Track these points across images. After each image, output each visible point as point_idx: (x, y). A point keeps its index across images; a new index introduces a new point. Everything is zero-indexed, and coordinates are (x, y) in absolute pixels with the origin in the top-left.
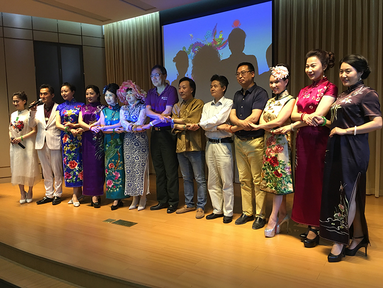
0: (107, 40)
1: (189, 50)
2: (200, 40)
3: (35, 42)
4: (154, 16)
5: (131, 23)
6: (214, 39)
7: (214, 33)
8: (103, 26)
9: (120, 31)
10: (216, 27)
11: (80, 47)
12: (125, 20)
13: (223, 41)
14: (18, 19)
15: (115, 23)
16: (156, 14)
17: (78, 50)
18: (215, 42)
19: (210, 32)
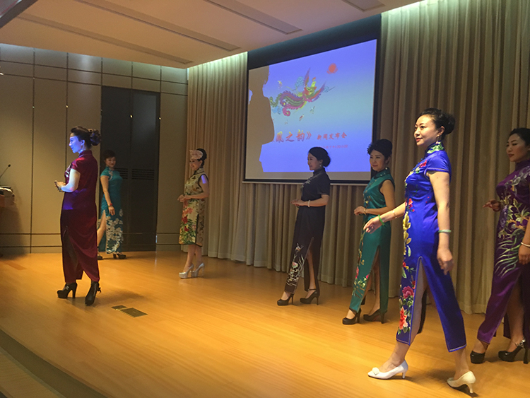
0: (190, 86)
1: (277, 100)
2: (290, 89)
3: (103, 87)
4: (239, 58)
5: (217, 66)
6: (305, 88)
7: (306, 81)
8: (188, 69)
9: (205, 75)
10: (308, 72)
11: (158, 95)
12: (208, 63)
14: (86, 61)
15: (200, 66)
16: (244, 55)
17: (154, 97)
18: (306, 92)
19: (301, 79)
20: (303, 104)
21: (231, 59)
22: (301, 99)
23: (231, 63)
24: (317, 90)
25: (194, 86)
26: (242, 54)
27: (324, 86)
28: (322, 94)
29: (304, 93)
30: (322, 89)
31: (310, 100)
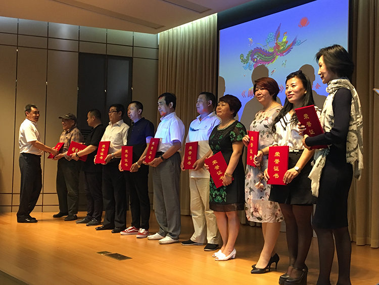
0: (161, 50)
1: (247, 57)
2: (260, 45)
3: (80, 54)
4: (209, 20)
5: (187, 29)
6: (276, 43)
7: (277, 35)
8: (159, 34)
9: (175, 39)
10: (279, 27)
12: (178, 27)
13: (287, 45)
14: (64, 30)
15: (170, 30)
16: (214, 17)
17: (127, 63)
18: (277, 46)
19: (272, 35)
20: (274, 58)
21: (201, 21)
22: (272, 54)
23: (201, 26)
24: (289, 44)
25: (164, 50)
26: (211, 16)
27: (295, 39)
28: (294, 47)
29: (275, 48)
30: (294, 43)
31: (282, 54)
